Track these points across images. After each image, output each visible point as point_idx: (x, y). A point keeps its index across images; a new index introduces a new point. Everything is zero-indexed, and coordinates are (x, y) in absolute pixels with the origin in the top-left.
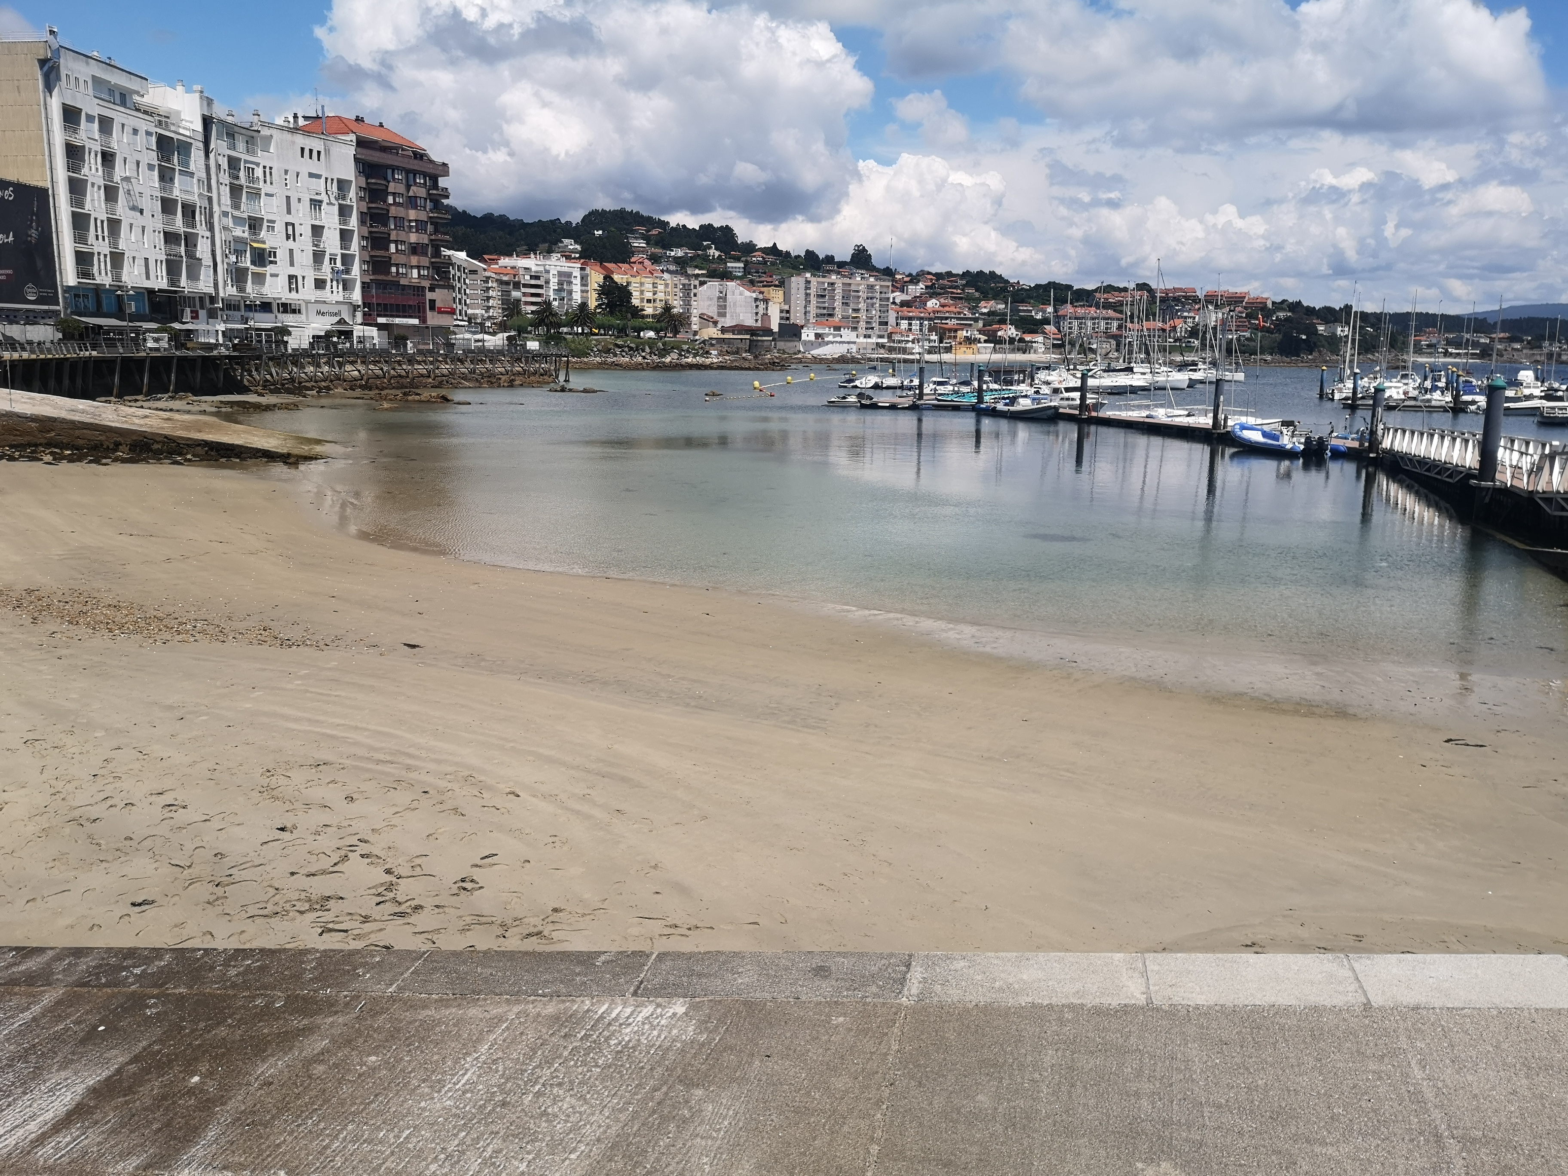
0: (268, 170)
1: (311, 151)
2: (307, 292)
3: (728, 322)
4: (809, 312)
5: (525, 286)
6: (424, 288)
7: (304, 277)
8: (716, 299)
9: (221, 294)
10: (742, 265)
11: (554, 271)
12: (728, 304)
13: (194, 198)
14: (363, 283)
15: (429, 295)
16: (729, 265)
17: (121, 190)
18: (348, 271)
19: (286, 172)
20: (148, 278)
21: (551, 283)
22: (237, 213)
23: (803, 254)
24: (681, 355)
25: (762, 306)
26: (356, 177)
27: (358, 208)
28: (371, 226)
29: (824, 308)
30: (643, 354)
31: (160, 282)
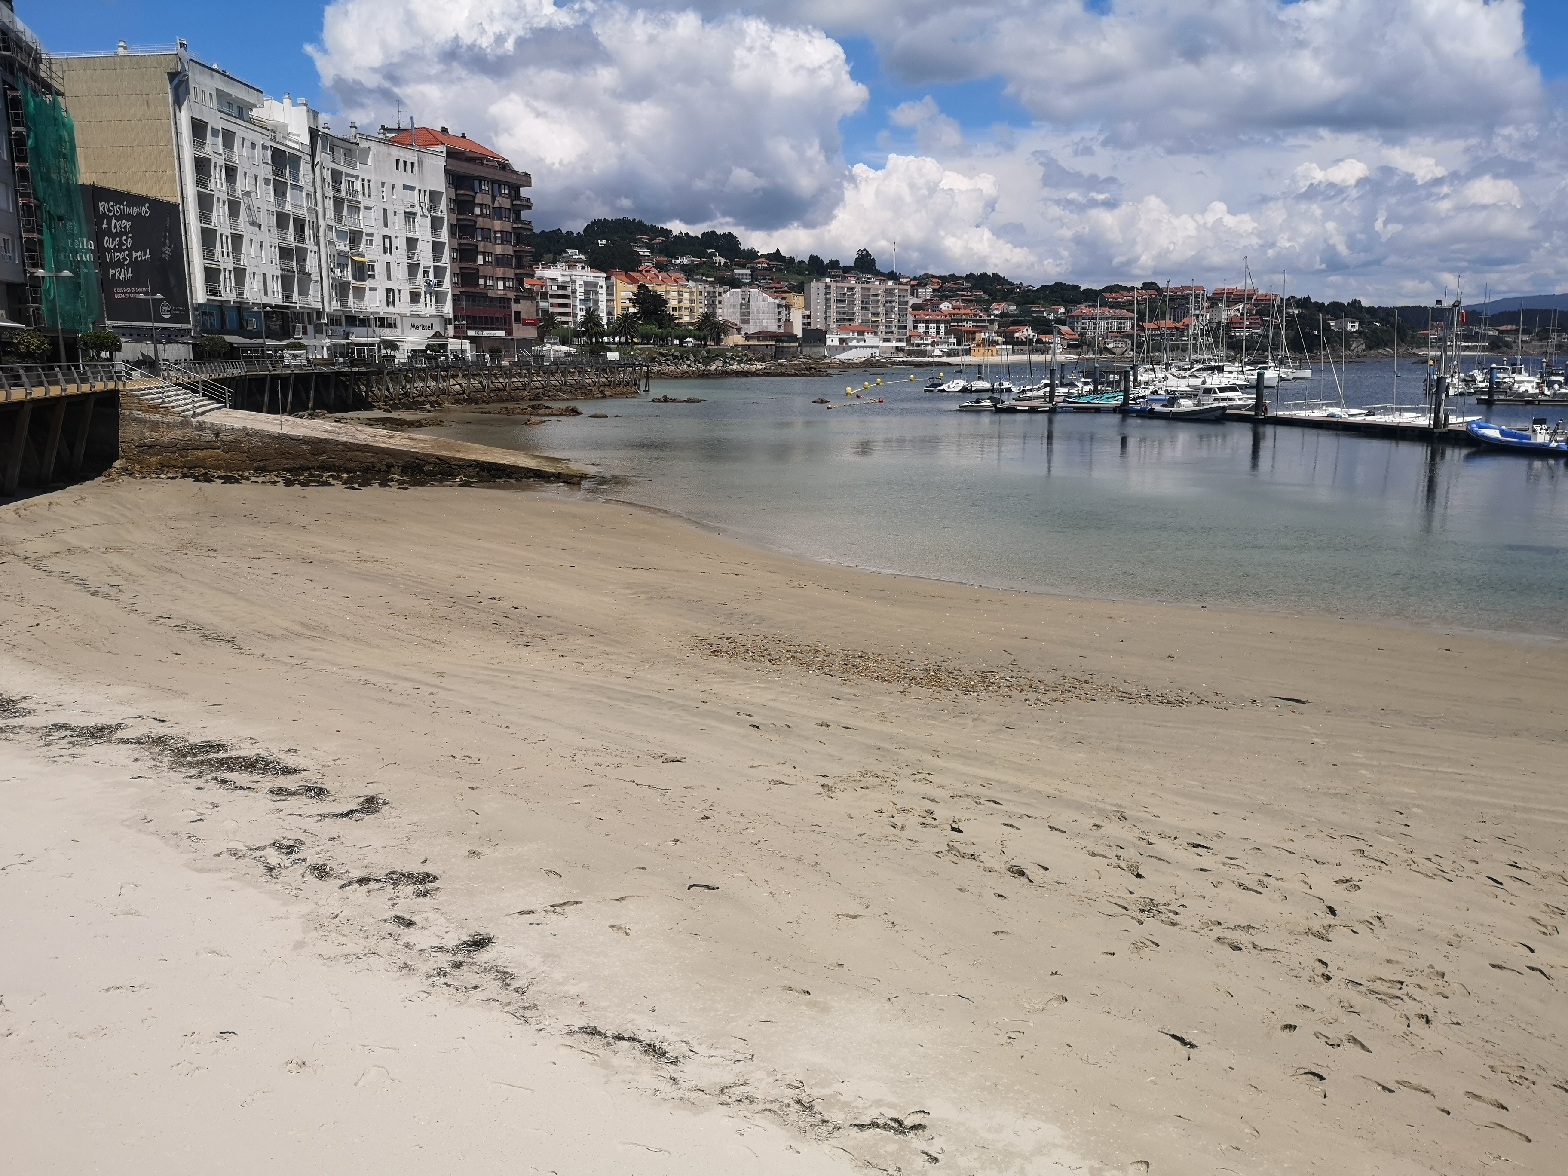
0: (366, 183)
1: (405, 163)
2: (403, 306)
3: (752, 329)
4: (830, 317)
5: (553, 296)
6: (509, 299)
7: (400, 291)
8: (739, 306)
9: (327, 309)
10: (749, 272)
11: (580, 281)
12: (751, 311)
13: (304, 213)
14: (454, 295)
15: (515, 307)
16: (736, 272)
17: (242, 205)
18: (439, 284)
19: (383, 184)
20: (266, 294)
21: (578, 293)
22: (340, 227)
23: (806, 260)
24: (726, 363)
25: (784, 312)
26: (447, 190)
27: (448, 220)
28: (460, 238)
29: (844, 313)
30: (688, 362)
31: (276, 298)
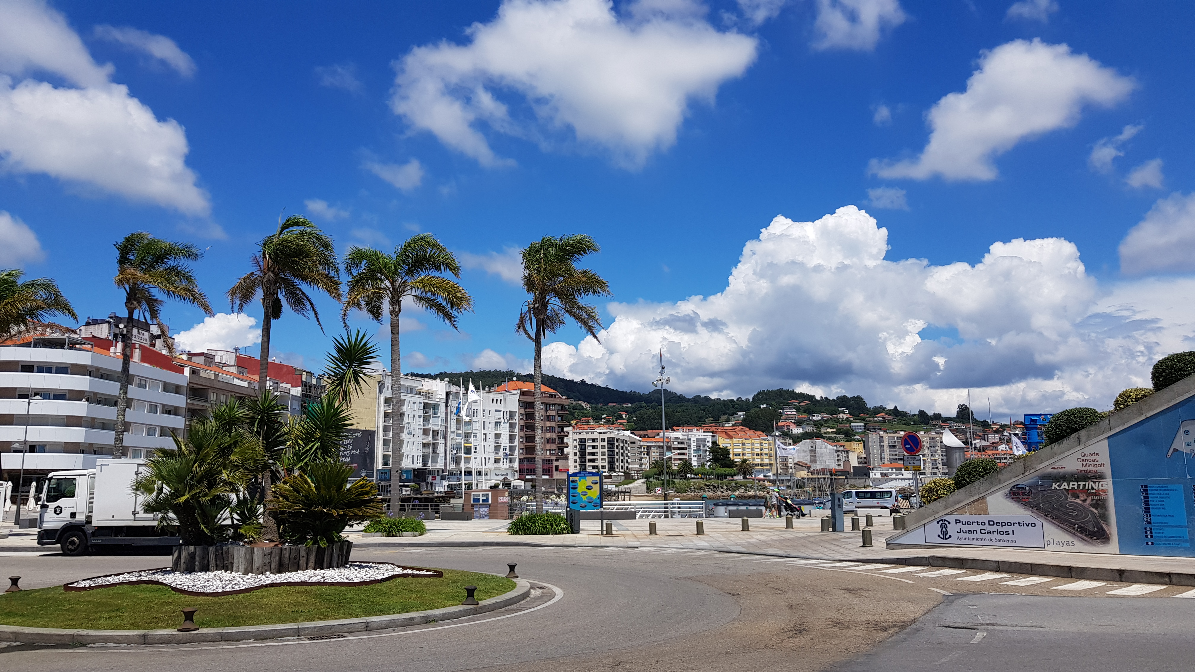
0: (475, 411)
1: (497, 400)
2: (491, 465)
3: (818, 466)
4: (884, 458)
5: (674, 448)
6: (552, 460)
7: (489, 458)
8: (809, 452)
9: (448, 468)
10: (863, 424)
11: (693, 438)
12: (817, 454)
13: (439, 428)
14: (520, 459)
15: (555, 463)
16: (852, 424)
17: (405, 428)
18: (512, 454)
19: (484, 411)
20: (413, 463)
21: (692, 446)
22: (459, 431)
23: (917, 413)
25: (843, 456)
26: (519, 409)
27: (519, 424)
28: (526, 432)
29: (896, 455)
31: (419, 465)
